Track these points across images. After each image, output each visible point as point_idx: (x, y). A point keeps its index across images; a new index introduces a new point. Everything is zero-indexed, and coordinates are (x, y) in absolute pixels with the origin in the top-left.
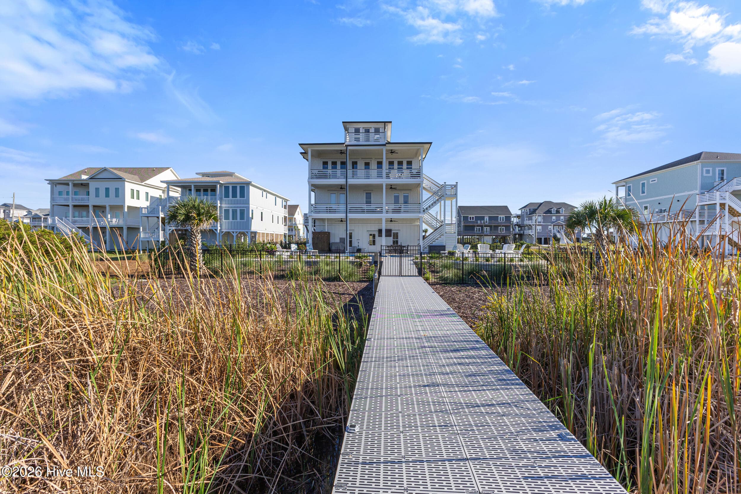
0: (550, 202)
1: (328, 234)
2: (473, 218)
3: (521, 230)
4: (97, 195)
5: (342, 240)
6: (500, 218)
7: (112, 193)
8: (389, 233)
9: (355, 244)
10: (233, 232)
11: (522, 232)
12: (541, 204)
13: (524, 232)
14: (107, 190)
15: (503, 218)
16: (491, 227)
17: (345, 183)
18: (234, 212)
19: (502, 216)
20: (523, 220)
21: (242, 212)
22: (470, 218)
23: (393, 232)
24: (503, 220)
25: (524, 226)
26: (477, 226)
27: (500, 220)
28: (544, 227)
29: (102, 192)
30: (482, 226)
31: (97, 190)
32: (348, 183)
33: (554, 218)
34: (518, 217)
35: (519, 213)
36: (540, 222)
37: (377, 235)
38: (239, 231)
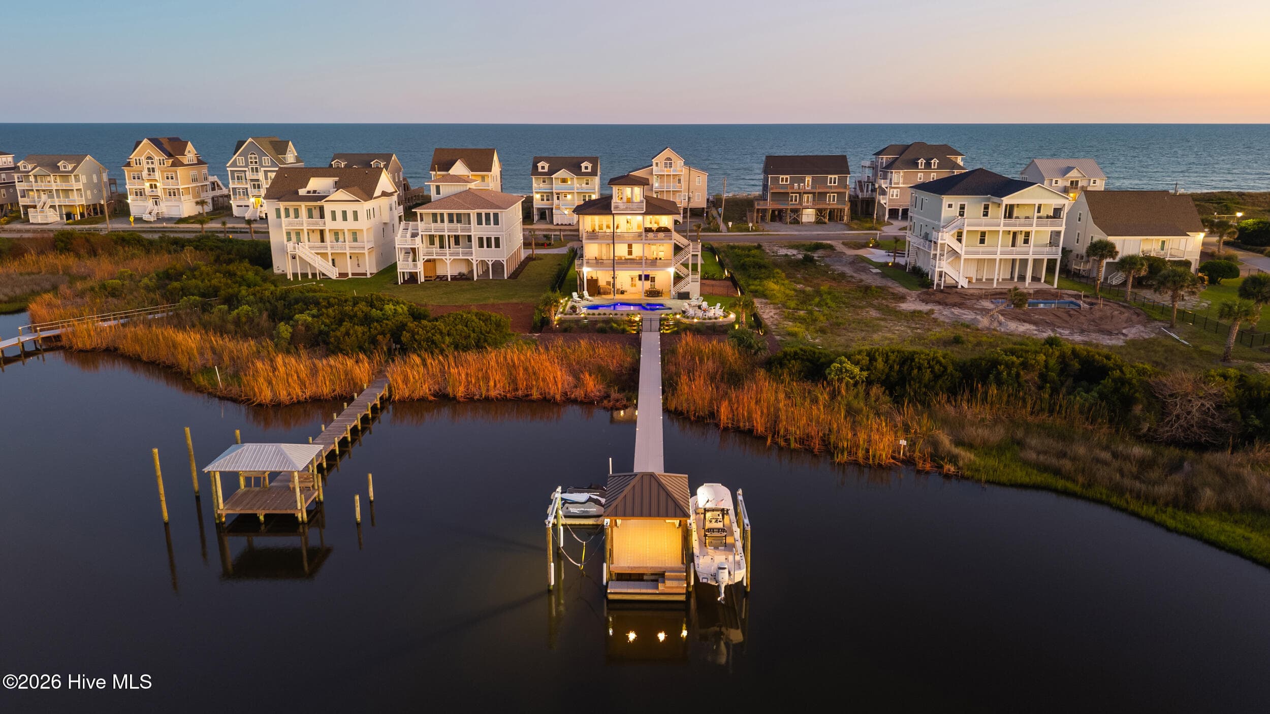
1: (596, 281)
2: (787, 179)
4: (334, 218)
5: (608, 283)
6: (831, 178)
7: (350, 216)
8: (647, 277)
9: (618, 286)
10: (488, 261)
12: (908, 146)
14: (344, 213)
15: (835, 178)
16: (814, 193)
18: (489, 239)
19: (833, 176)
21: (497, 240)
22: (782, 179)
23: (649, 276)
24: (835, 183)
26: (792, 193)
27: (831, 183)
29: (339, 216)
30: (800, 193)
31: (333, 213)
36: (898, 183)
37: (637, 278)
38: (494, 259)
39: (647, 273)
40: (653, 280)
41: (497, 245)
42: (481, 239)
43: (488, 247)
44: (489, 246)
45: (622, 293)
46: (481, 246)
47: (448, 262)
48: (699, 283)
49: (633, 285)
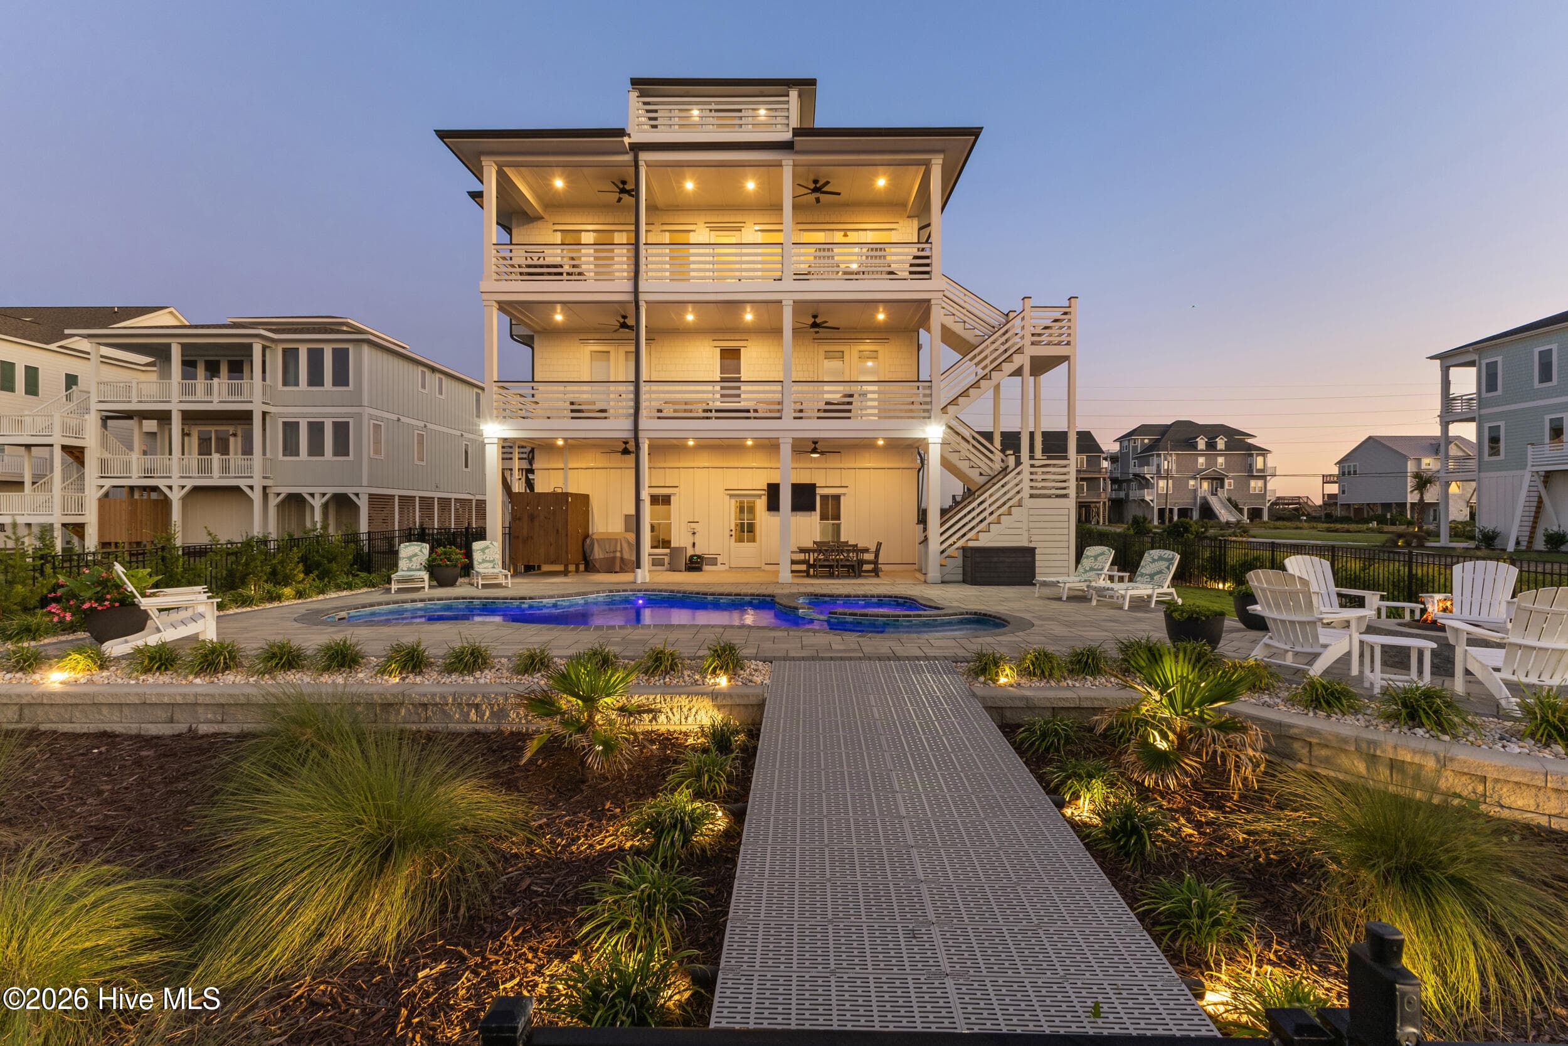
0: (1189, 424)
3: (1120, 489)
5: (634, 523)
8: (804, 497)
10: (312, 495)
11: (1122, 495)
12: (1169, 427)
13: (1127, 495)
17: (630, 297)
18: (316, 429)
20: (1126, 465)
21: (341, 430)
23: (819, 491)
25: (1129, 481)
28: (1180, 484)
32: (643, 297)
33: (1201, 460)
34: (1114, 459)
35: (1115, 448)
37: (761, 504)
38: (331, 491)
39: (804, 478)
40: (832, 508)
41: (341, 448)
42: (291, 428)
43: (311, 453)
44: (316, 449)
45: (695, 564)
46: (290, 448)
47: (175, 497)
48: (1071, 503)
49: (746, 530)
